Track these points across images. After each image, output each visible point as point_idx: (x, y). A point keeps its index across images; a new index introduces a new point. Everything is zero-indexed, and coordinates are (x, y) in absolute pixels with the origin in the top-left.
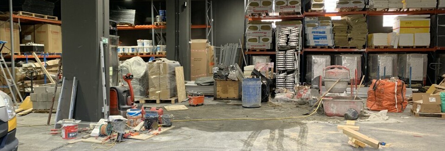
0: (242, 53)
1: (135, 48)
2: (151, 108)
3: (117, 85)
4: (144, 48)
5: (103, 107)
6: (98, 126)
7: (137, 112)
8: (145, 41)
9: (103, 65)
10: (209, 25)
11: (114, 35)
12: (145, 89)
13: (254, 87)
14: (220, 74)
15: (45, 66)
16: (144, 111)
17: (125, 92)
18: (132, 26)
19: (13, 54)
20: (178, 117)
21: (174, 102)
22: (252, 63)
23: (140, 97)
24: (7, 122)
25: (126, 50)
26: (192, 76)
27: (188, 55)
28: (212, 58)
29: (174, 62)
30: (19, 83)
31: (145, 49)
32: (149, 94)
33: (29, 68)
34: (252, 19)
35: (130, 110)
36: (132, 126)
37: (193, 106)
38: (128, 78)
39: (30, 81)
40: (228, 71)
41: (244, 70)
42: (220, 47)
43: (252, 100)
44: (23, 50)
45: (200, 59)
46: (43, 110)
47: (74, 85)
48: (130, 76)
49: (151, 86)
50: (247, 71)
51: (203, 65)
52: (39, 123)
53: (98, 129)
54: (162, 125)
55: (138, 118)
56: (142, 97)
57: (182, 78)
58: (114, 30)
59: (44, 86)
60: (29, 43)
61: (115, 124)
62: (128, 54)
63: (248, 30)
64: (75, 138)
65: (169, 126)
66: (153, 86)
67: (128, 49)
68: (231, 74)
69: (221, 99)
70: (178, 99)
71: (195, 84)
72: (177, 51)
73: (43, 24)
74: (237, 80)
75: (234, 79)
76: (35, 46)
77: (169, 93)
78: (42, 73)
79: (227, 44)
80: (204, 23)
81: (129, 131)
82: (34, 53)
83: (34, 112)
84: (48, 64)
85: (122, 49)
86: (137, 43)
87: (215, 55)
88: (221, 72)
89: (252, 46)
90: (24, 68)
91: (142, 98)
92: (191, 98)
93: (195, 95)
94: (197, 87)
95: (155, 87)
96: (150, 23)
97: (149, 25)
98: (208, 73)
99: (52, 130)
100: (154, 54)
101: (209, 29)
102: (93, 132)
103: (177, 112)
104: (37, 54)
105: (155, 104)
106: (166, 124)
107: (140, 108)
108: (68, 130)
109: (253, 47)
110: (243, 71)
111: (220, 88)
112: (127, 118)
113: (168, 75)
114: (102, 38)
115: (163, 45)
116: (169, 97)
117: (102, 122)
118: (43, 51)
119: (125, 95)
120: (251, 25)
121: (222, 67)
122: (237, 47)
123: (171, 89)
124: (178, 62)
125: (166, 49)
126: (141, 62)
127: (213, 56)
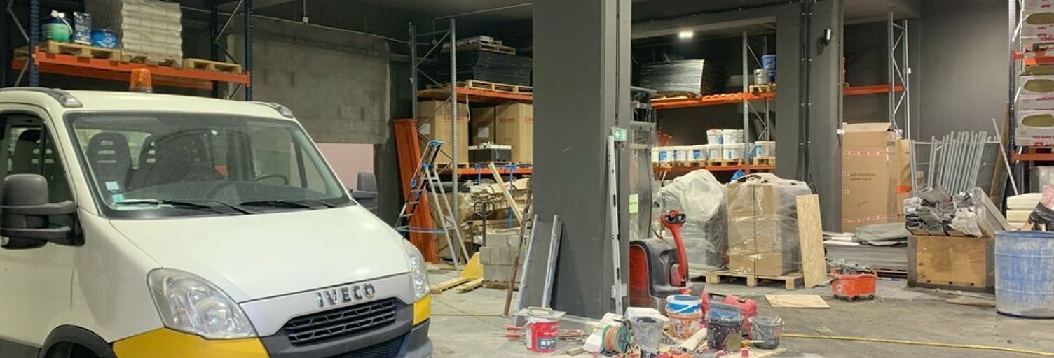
0: (1003, 159)
1: (702, 150)
2: (725, 297)
3: (648, 237)
4: (722, 149)
5: (613, 287)
6: (599, 328)
7: (691, 304)
8: (725, 131)
9: (613, 190)
10: (898, 83)
11: (644, 121)
12: (720, 248)
13: (1038, 256)
14: (925, 218)
15: (510, 191)
16: (709, 302)
17: (665, 253)
18: (697, 97)
19: (456, 167)
20: (798, 326)
21: (793, 285)
22: (1038, 188)
23: (706, 266)
24: (412, 305)
25: (680, 154)
26: (845, 221)
27: (833, 165)
28: (906, 174)
29: (793, 184)
30: (464, 224)
31: (724, 150)
32: (728, 262)
33: (481, 195)
34: (1037, 60)
35: (673, 296)
36: (678, 337)
37: (845, 299)
38: (674, 221)
39: (480, 222)
40: (953, 208)
41: (1009, 207)
42: (930, 141)
43: (1029, 294)
44: (475, 157)
45: (869, 174)
46: (502, 284)
47: (555, 233)
48: (677, 215)
49: (733, 241)
50: (1016, 209)
51: (879, 190)
52: (489, 311)
53: (599, 335)
54: (752, 342)
55: (693, 319)
56: (712, 267)
57: (817, 225)
58: (645, 110)
59: (504, 233)
60: (485, 144)
61: (638, 327)
62: (685, 165)
63: (1021, 93)
64: (553, 351)
65: (772, 347)
66: (739, 241)
67: (686, 153)
68: (960, 218)
69: (929, 286)
70: (803, 278)
71: (853, 241)
72: (804, 154)
73: (511, 104)
74: (979, 234)
75: (970, 233)
76: (494, 150)
77: (779, 263)
78: (504, 206)
79: (953, 133)
80: (882, 79)
81: (668, 350)
82: (492, 164)
83: (485, 285)
84: (517, 187)
85: (672, 153)
86: (706, 136)
87: (914, 164)
88: (929, 211)
89: (1034, 137)
90: (473, 195)
91: (712, 271)
92: (837, 278)
93: (850, 270)
94: (859, 249)
95: (742, 246)
96: (740, 89)
97: (736, 93)
98: (893, 213)
99: (509, 329)
100: (747, 163)
101: (898, 94)
102: (588, 340)
103: (797, 312)
104: (496, 166)
105: (744, 287)
106: (762, 340)
107: (697, 296)
108: (540, 331)
109: (1040, 140)
110: (1004, 209)
111: (926, 254)
112: (667, 316)
113: (779, 216)
114: (614, 129)
115: (770, 140)
116: (781, 273)
117: (610, 321)
118: (510, 161)
119: (665, 261)
120: (1032, 78)
121: (932, 198)
122: (984, 139)
123: (784, 252)
124: (804, 184)
125: (778, 152)
126: (711, 182)
127: (909, 166)
